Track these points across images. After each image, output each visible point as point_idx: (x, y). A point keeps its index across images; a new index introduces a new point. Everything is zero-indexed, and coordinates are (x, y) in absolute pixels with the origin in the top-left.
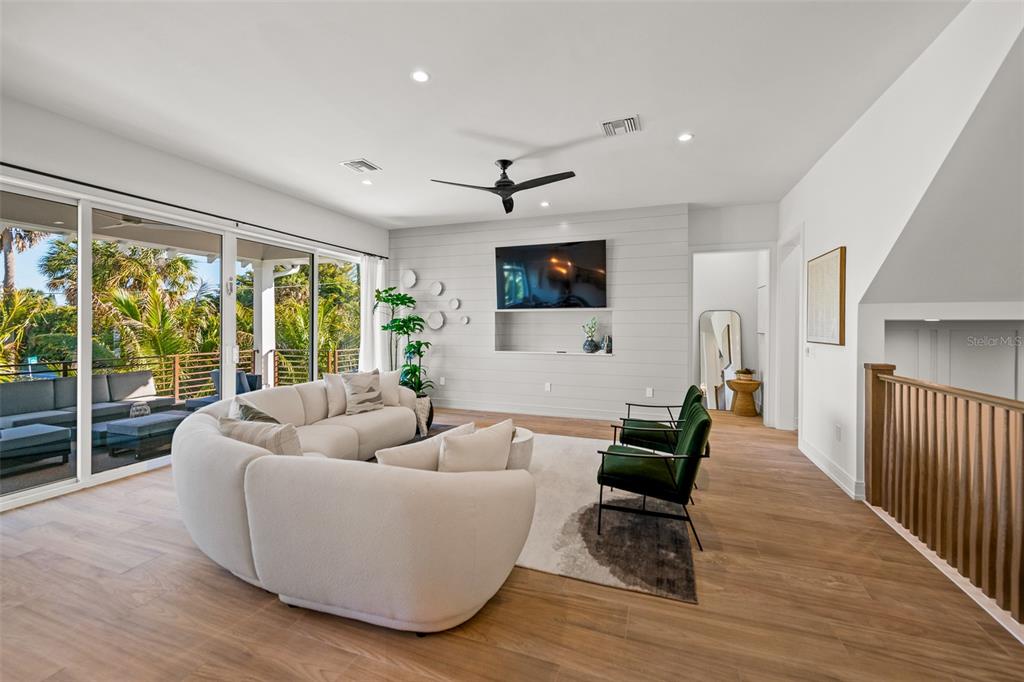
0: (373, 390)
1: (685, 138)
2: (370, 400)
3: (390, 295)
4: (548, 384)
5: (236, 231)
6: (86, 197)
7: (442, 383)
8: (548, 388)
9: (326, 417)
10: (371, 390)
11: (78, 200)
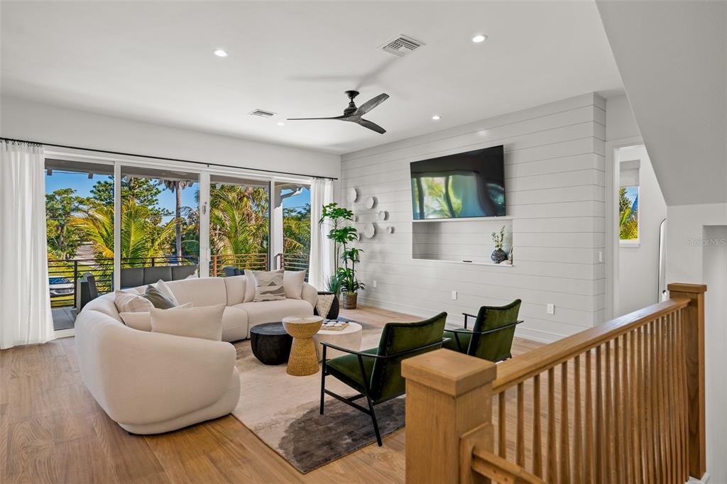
0: (275, 285)
1: (479, 39)
2: (271, 292)
3: (334, 210)
4: (454, 293)
5: (210, 170)
6: (119, 160)
7: (375, 286)
8: (454, 297)
9: (242, 302)
10: (272, 284)
11: (114, 162)
